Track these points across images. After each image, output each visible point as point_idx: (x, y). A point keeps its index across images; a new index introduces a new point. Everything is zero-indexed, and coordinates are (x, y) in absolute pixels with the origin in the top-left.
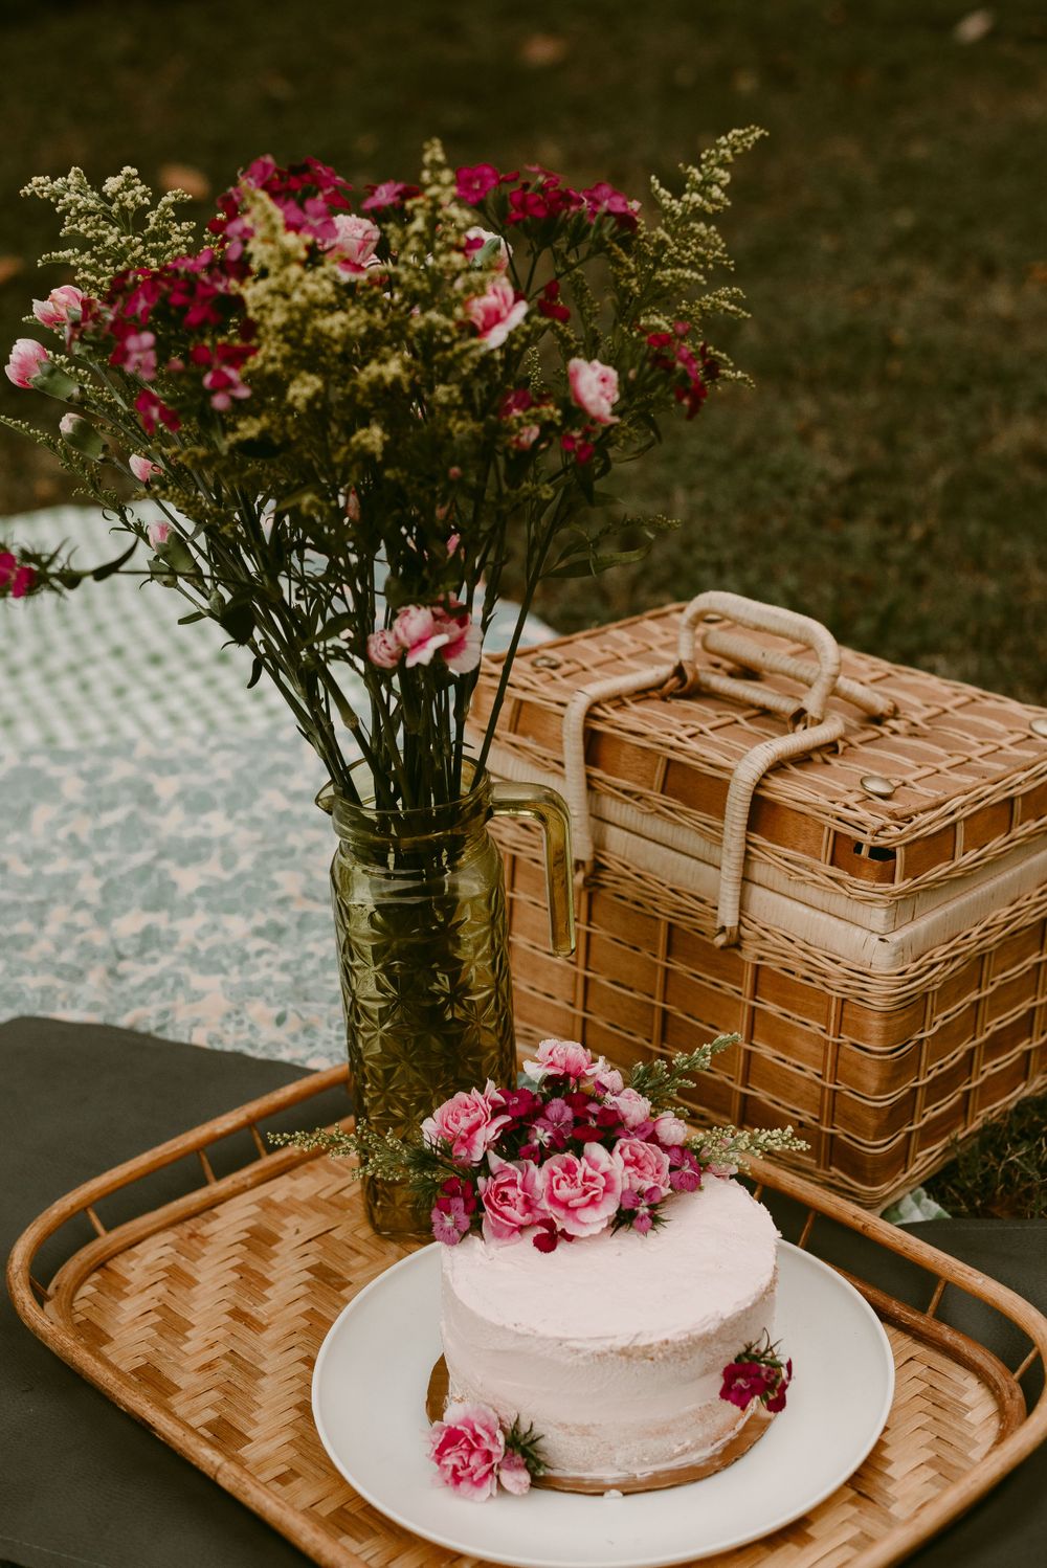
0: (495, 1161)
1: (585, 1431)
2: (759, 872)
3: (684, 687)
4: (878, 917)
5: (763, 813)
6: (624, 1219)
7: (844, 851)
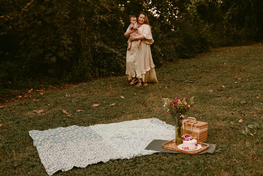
0: (185, 138)
1: (190, 147)
2: (193, 129)
3: (188, 122)
4: (199, 130)
5: (193, 126)
6: (191, 140)
7: (197, 127)
